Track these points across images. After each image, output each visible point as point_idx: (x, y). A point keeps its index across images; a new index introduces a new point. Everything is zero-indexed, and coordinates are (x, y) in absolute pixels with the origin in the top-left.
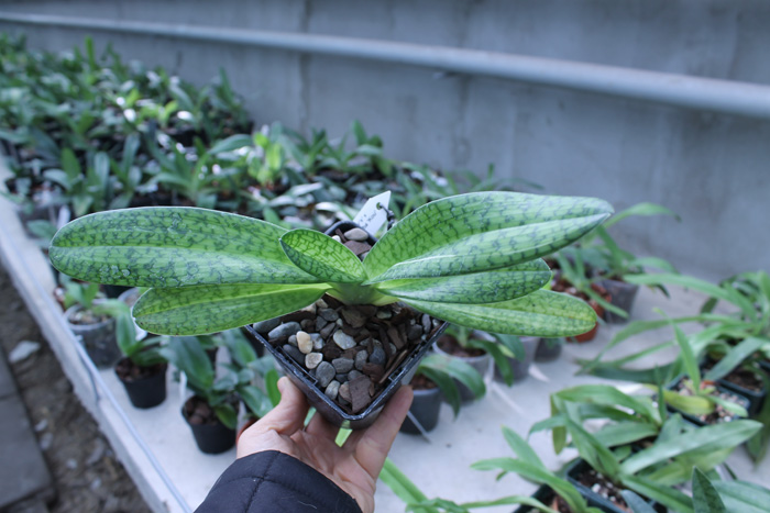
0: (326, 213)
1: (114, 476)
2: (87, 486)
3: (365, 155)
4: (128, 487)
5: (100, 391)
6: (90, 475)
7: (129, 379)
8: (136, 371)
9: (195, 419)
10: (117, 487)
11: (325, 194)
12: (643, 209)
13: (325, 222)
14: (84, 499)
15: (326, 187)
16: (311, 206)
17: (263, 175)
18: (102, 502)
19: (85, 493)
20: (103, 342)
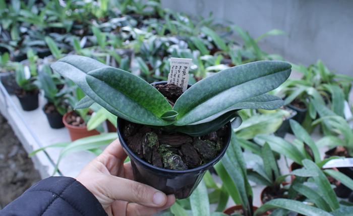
0: (127, 32)
1: (22, 161)
2: (9, 167)
3: (152, 6)
4: (29, 167)
5: (9, 104)
6: (10, 162)
7: (21, 96)
8: (24, 93)
9: (48, 111)
10: (23, 167)
11: (127, 23)
12: (275, 32)
13: (125, 35)
14: (6, 173)
15: (128, 20)
16: (118, 28)
17: (98, 14)
18: (16, 174)
19: (7, 170)
20: (11, 82)
